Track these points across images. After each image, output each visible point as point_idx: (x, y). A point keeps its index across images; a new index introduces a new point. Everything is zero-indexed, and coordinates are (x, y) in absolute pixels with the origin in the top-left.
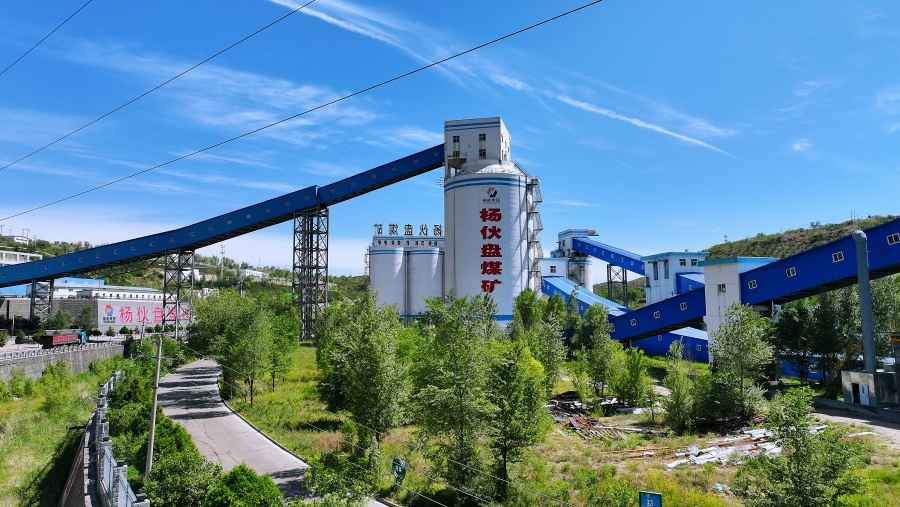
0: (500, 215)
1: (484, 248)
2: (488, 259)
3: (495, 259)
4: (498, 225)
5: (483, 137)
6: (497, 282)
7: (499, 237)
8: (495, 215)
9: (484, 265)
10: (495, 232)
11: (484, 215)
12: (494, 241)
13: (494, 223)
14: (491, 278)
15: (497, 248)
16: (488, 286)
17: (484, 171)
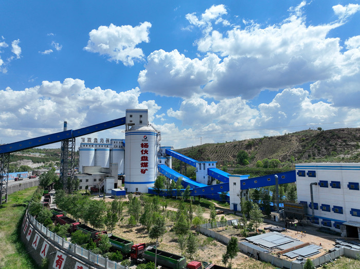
0: (148, 146)
1: (142, 157)
2: (143, 162)
3: (146, 162)
5: (141, 116)
6: (146, 170)
7: (147, 154)
8: (146, 146)
9: (142, 164)
10: (146, 152)
11: (142, 145)
12: (146, 155)
13: (146, 149)
14: (144, 168)
15: (147, 157)
16: (143, 172)
17: (140, 129)
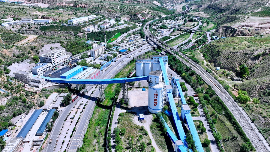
0: (158, 95)
2: (155, 101)
7: (157, 98)
16: (155, 105)
17: (155, 87)
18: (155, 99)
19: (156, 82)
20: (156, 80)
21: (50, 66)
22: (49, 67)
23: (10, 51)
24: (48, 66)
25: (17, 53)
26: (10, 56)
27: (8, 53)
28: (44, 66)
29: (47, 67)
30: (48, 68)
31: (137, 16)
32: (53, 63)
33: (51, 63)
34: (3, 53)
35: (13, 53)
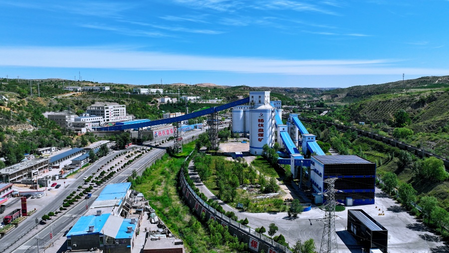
0: (264, 121)
1: (259, 130)
3: (262, 133)
4: (263, 123)
5: (260, 97)
9: (259, 134)
10: (262, 125)
11: (259, 120)
12: (262, 128)
14: (261, 138)
15: (262, 130)
16: (260, 140)
17: (259, 108)
18: (260, 128)
19: (260, 102)
20: (261, 99)
21: (101, 120)
22: (99, 122)
23: (45, 100)
24: (99, 120)
25: (55, 103)
26: (44, 105)
27: (42, 102)
28: (92, 118)
29: (97, 120)
30: (98, 124)
31: (237, 98)
32: (106, 119)
33: (104, 117)
34: (36, 101)
35: (50, 102)
